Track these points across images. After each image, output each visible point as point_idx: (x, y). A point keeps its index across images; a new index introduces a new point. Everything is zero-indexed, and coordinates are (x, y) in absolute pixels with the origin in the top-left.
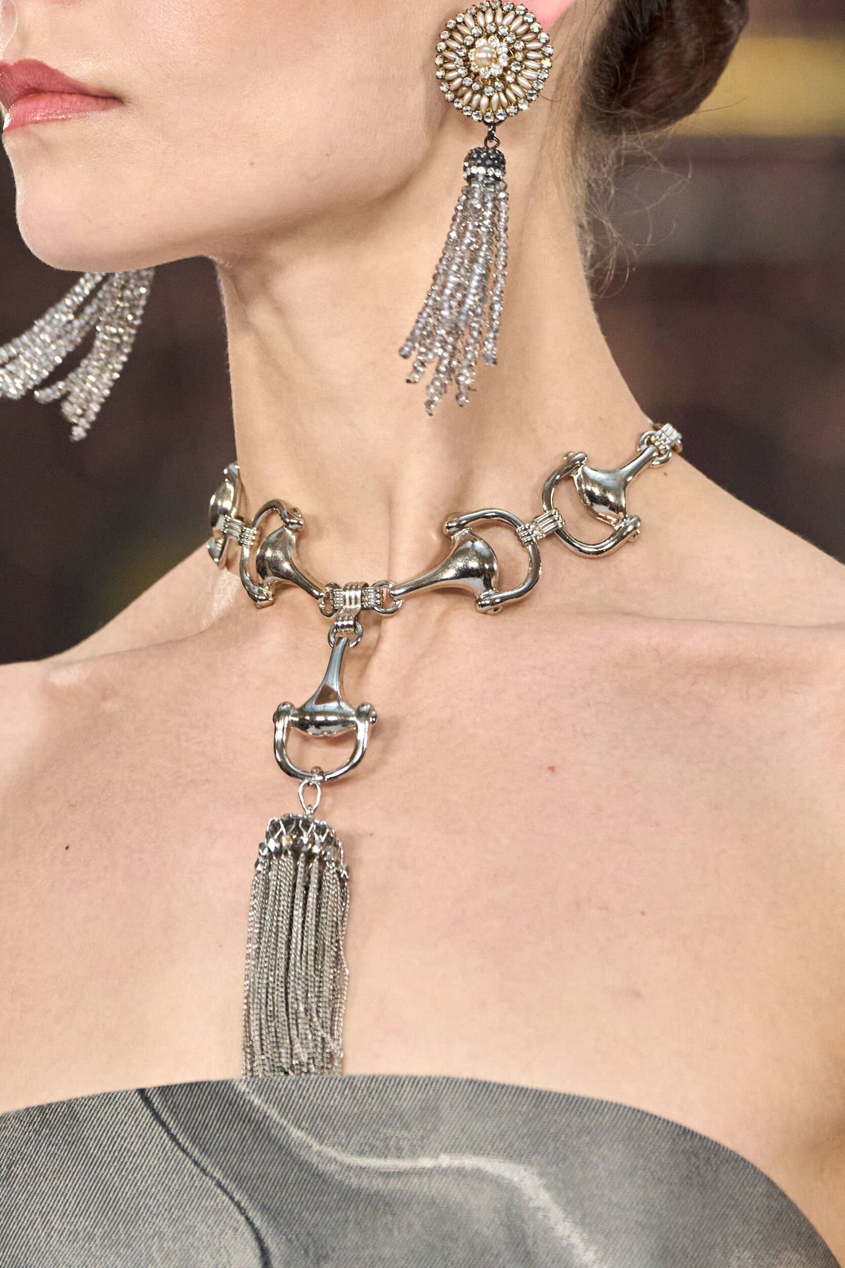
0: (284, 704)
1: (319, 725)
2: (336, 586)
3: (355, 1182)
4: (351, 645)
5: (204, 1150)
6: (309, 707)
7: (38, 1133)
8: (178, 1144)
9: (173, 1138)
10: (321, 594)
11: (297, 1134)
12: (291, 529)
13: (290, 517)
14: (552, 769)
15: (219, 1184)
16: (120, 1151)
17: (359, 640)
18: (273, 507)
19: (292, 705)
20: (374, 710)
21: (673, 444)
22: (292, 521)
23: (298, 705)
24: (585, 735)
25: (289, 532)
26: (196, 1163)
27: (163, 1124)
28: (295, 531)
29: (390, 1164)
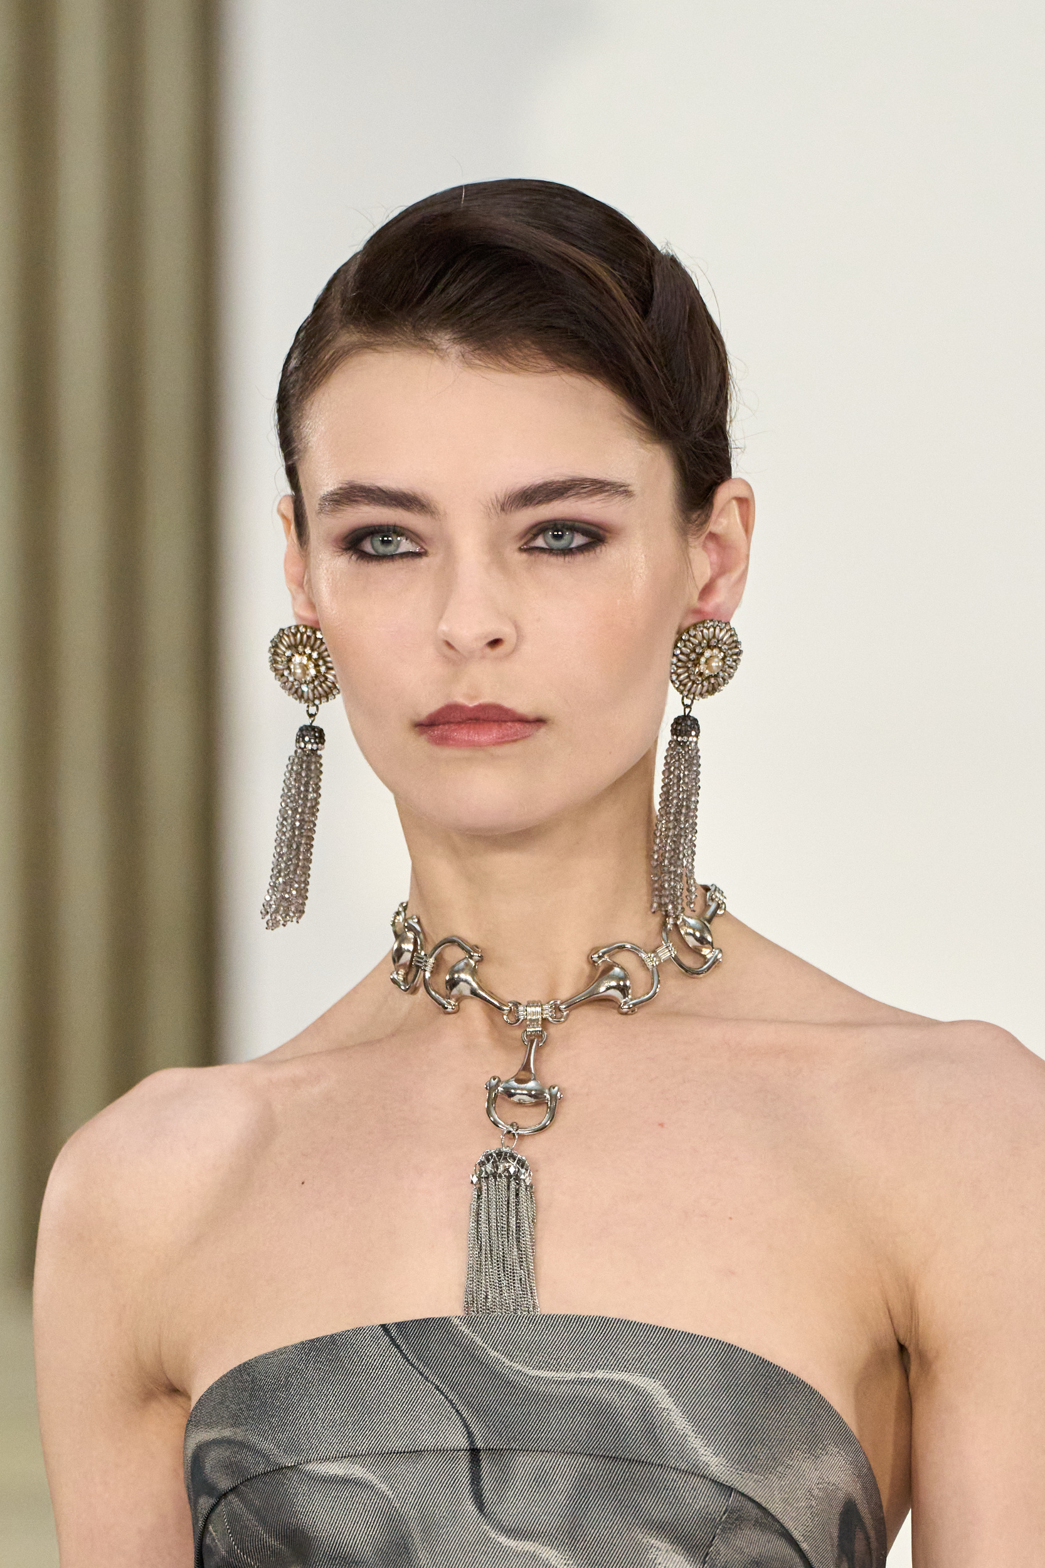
2: (518, 1004)
3: (535, 1387)
4: (540, 1044)
5: (426, 1365)
7: (307, 1355)
8: (408, 1360)
9: (405, 1357)
14: (661, 1125)
15: (437, 1388)
16: (366, 1365)
24: (683, 1102)
25: (472, 962)
26: (421, 1374)
27: (398, 1347)
29: (560, 1375)
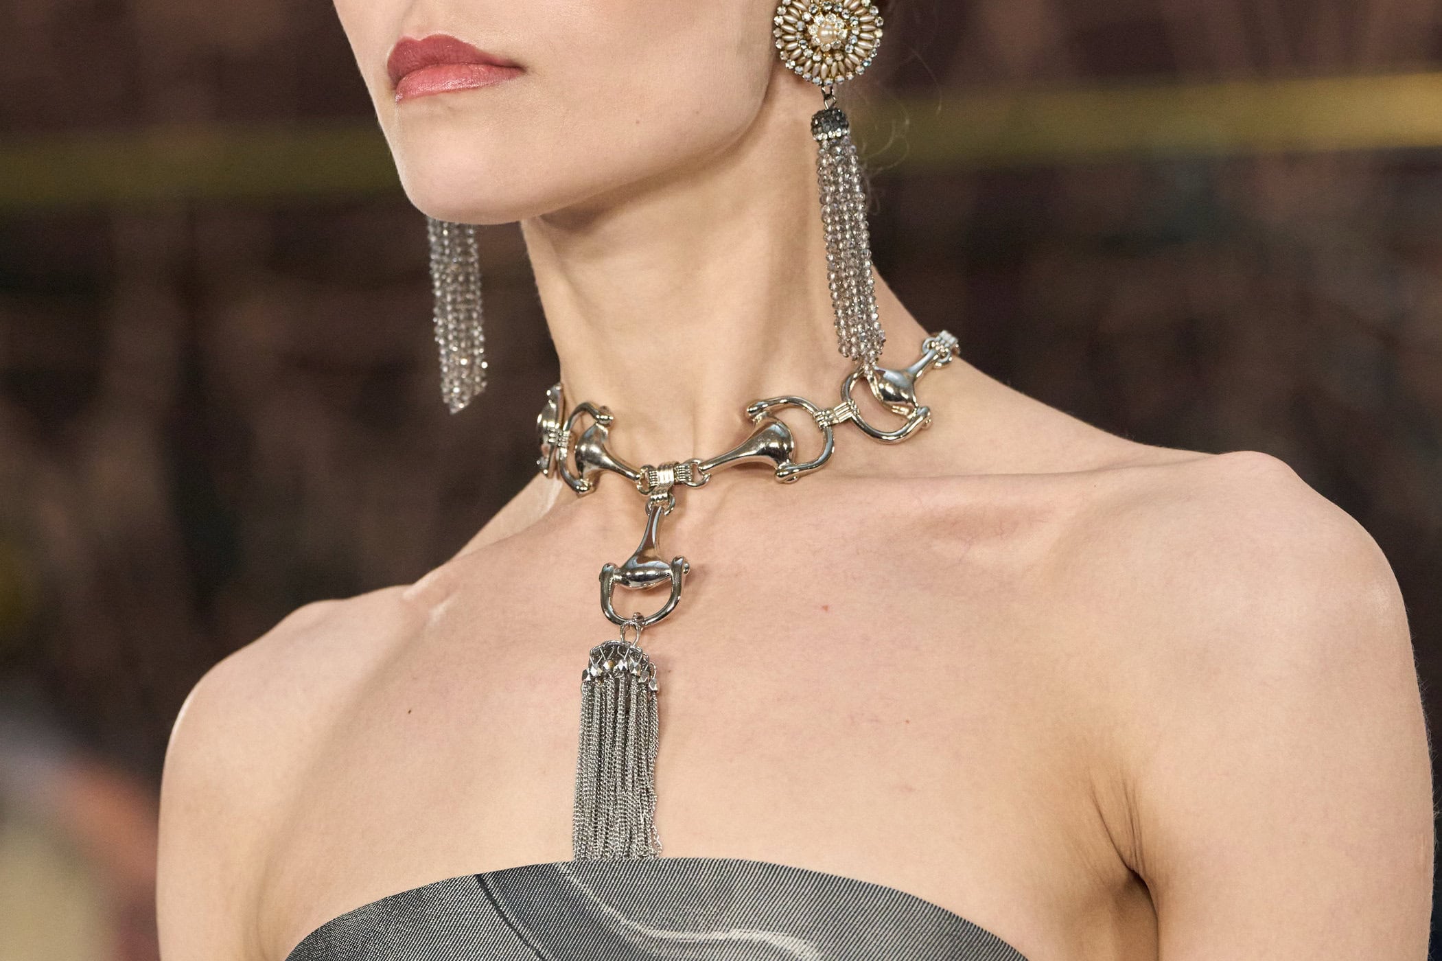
0: (608, 565)
1: (638, 579)
2: (650, 468)
3: (655, 951)
4: (666, 513)
6: (630, 565)
7: (389, 914)
8: (506, 919)
10: (638, 476)
11: (607, 910)
12: (603, 425)
13: (601, 414)
14: (826, 608)
15: (538, 954)
16: (456, 925)
17: (672, 509)
18: (585, 409)
19: (615, 566)
20: (686, 562)
21: (951, 348)
22: (602, 417)
23: (620, 565)
24: (854, 579)
25: (602, 427)
26: (520, 937)
27: (494, 903)
28: (606, 426)
29: (686, 936)
